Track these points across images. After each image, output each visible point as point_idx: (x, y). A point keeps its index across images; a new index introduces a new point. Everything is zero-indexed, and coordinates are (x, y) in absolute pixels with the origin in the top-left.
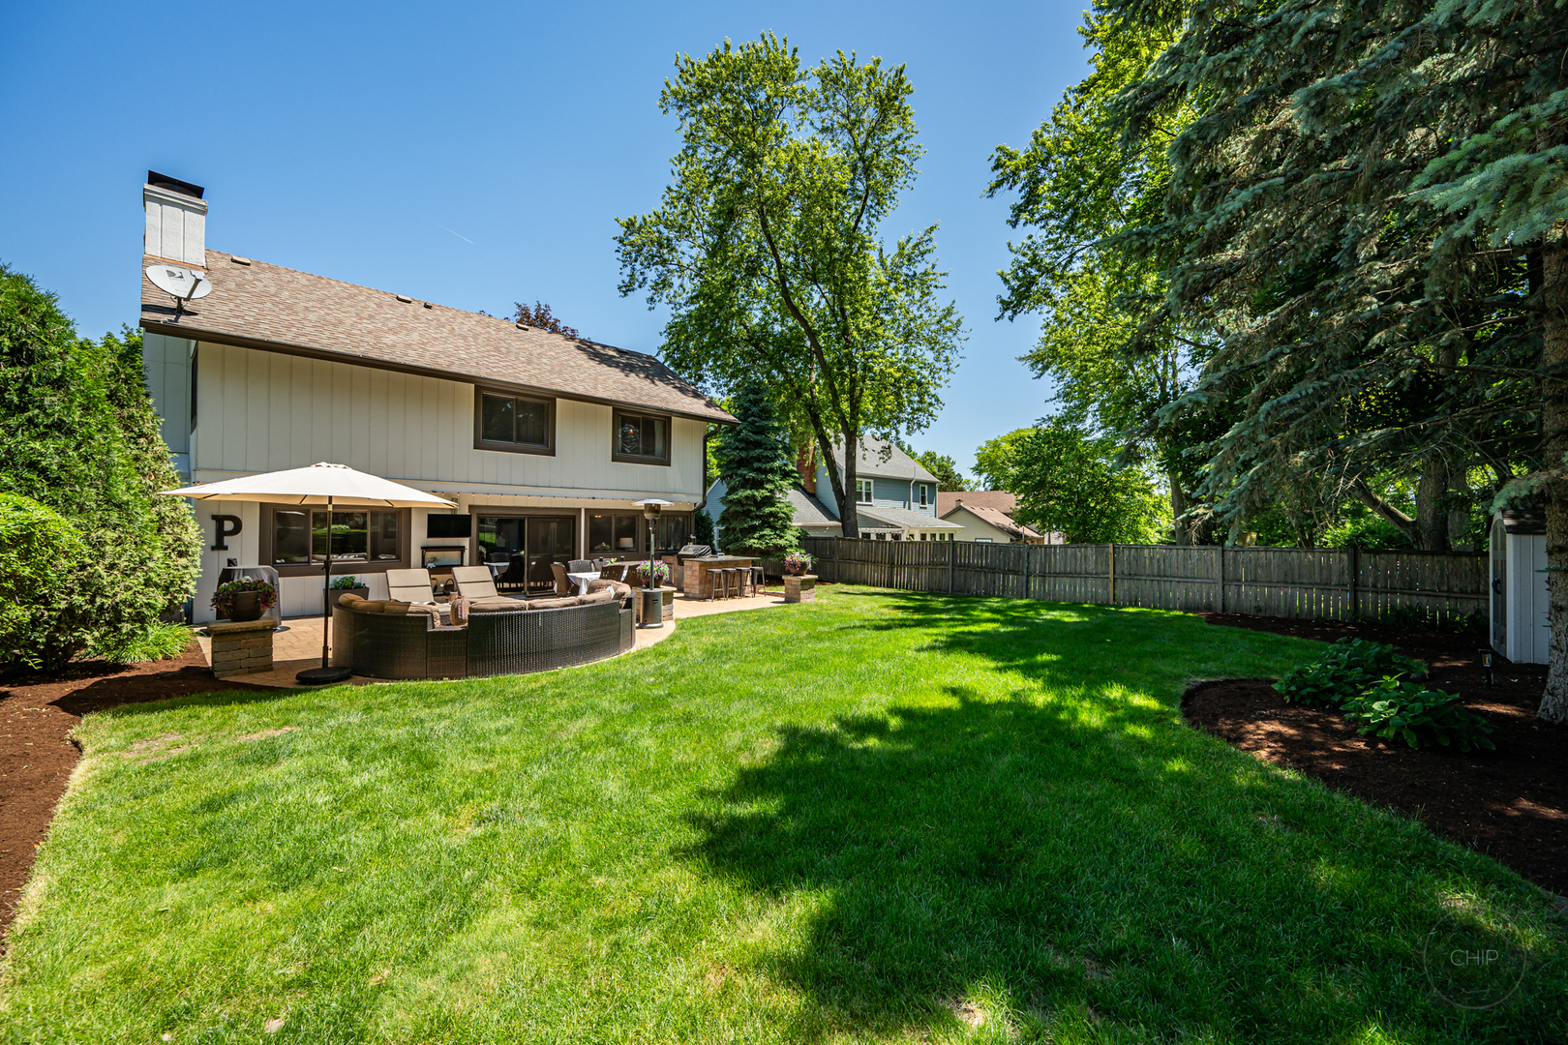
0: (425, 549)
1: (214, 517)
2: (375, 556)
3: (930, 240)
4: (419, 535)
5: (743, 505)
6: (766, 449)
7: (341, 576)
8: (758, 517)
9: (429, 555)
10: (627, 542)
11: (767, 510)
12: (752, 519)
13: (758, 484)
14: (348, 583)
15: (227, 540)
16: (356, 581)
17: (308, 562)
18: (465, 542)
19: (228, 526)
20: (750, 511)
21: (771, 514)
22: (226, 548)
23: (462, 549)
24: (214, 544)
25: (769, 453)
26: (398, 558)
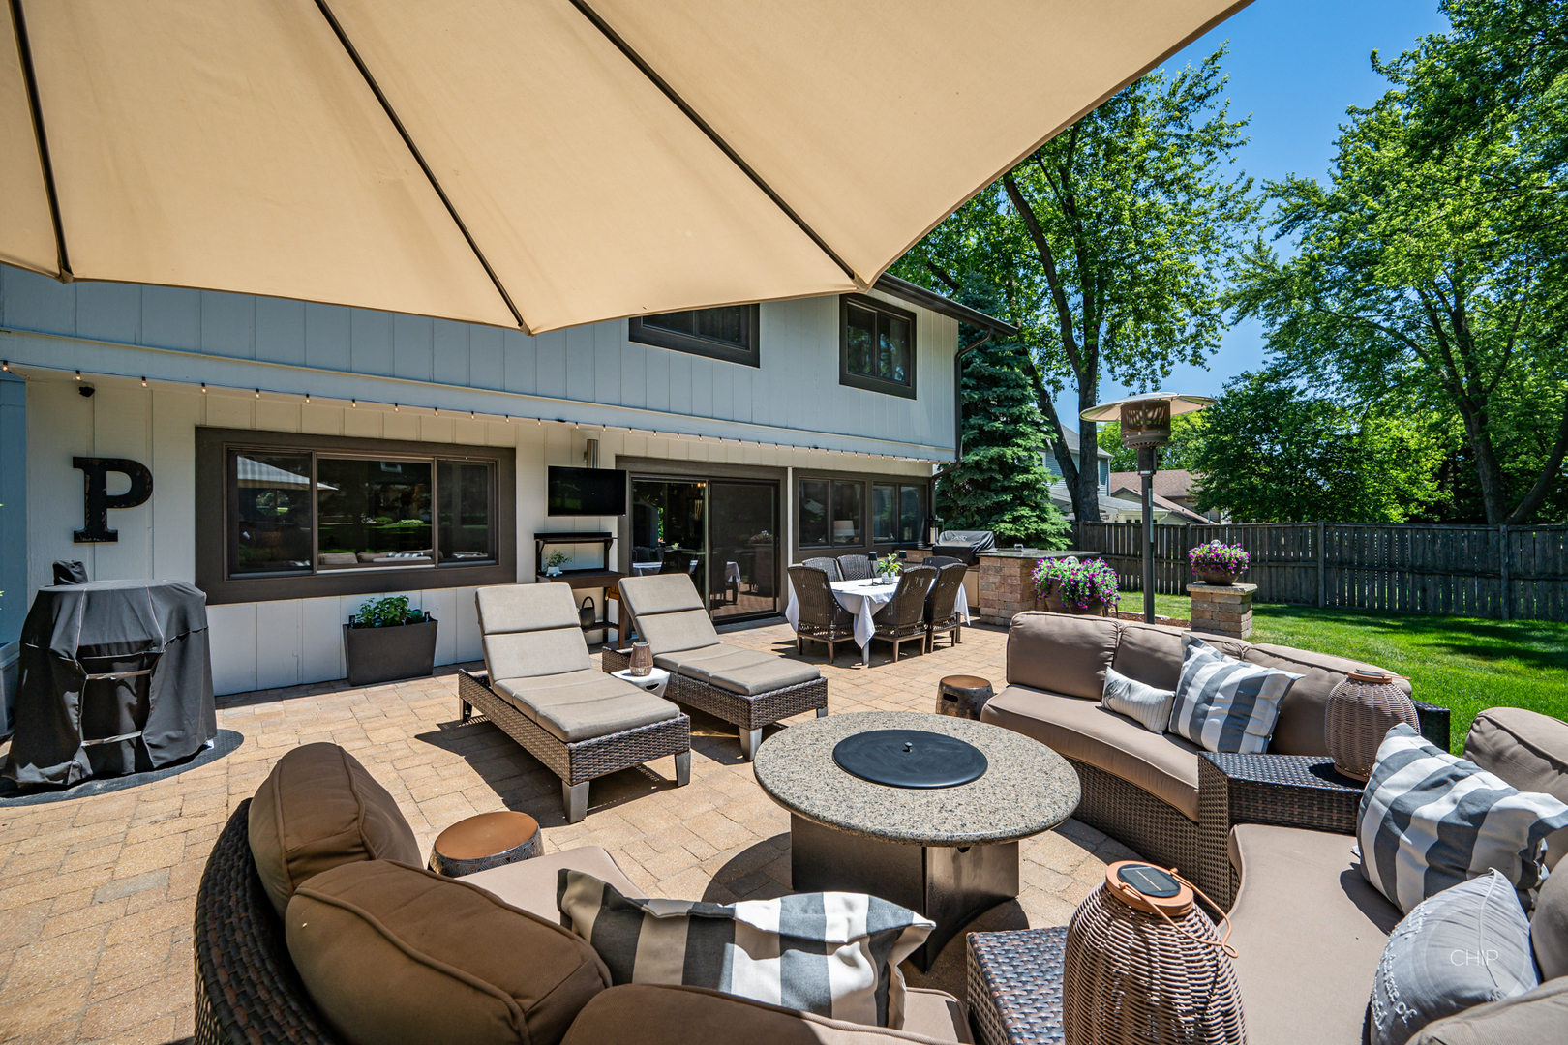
0: (543, 537)
1: (78, 462)
2: (447, 554)
3: (1214, 73)
4: (531, 509)
5: (982, 471)
6: (1008, 387)
7: (378, 597)
8: (1005, 490)
9: (550, 549)
10: (845, 529)
11: (1021, 478)
12: (997, 492)
13: (1005, 439)
14: (395, 613)
15: (114, 518)
16: (411, 606)
17: (311, 568)
18: (610, 524)
19: (118, 483)
20: (992, 479)
21: (1026, 485)
22: (113, 537)
23: (605, 538)
24: (81, 527)
25: (1017, 393)
26: (493, 557)
